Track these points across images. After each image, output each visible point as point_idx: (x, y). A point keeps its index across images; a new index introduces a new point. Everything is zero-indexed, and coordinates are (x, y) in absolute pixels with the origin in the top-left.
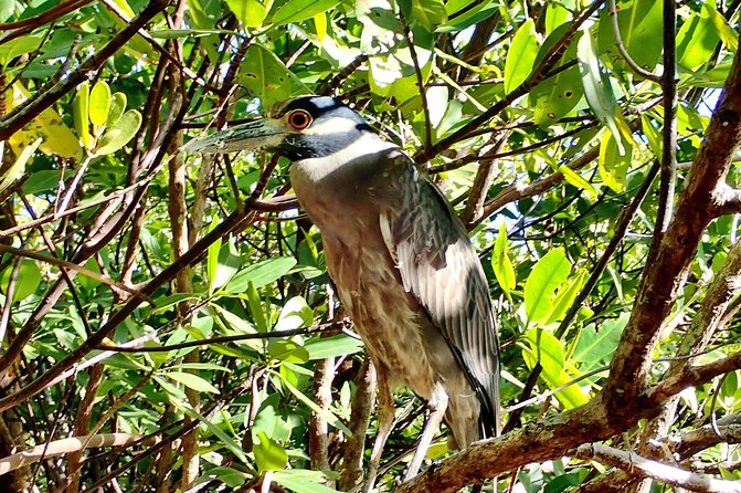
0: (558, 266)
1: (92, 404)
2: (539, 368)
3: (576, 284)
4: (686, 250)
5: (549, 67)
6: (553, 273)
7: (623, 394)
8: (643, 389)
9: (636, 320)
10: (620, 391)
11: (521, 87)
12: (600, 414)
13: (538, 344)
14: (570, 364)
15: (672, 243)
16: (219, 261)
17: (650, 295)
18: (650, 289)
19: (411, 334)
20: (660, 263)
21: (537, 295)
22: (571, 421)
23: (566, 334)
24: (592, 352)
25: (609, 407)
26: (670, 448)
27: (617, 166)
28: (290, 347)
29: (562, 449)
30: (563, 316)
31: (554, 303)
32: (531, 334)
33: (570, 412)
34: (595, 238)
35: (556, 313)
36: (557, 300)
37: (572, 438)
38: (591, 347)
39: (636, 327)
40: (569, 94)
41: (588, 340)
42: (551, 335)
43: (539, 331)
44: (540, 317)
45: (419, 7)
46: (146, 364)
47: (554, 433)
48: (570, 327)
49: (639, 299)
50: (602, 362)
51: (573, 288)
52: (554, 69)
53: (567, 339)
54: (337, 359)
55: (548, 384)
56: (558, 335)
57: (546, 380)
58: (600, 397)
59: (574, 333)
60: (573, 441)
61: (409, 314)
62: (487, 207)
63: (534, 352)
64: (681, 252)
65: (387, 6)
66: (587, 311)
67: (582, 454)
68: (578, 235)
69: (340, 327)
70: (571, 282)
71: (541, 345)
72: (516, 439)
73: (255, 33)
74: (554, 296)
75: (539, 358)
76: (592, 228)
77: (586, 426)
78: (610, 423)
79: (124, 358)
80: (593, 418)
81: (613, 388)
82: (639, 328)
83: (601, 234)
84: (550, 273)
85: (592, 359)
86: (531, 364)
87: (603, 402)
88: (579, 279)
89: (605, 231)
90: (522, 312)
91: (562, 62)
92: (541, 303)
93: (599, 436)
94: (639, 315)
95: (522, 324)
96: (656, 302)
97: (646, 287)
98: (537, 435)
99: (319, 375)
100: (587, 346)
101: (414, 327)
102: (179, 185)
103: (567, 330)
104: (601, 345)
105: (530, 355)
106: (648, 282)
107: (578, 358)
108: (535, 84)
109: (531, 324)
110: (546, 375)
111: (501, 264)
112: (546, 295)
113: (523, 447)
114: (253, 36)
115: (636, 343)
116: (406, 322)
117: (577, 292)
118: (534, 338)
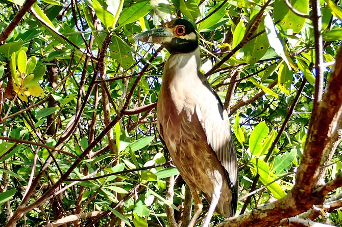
0: (263, 130)
1: (81, 201)
2: (258, 175)
3: (272, 137)
4: (335, 108)
5: (251, 34)
6: (261, 133)
7: (304, 192)
8: (315, 189)
9: (308, 151)
10: (302, 191)
11: (239, 45)
12: (292, 203)
13: (257, 165)
14: (271, 173)
15: (327, 105)
16: (120, 140)
17: (316, 136)
18: (315, 133)
19: (208, 164)
20: (321, 118)
21: (254, 143)
22: (276, 207)
23: (269, 159)
24: (280, 166)
25: (296, 199)
26: (324, 211)
27: (286, 82)
28: (148, 174)
29: (272, 222)
30: (267, 152)
31: (263, 146)
32: (253, 161)
33: (275, 203)
34: (277, 123)
35: (264, 151)
36: (264, 145)
37: (277, 216)
38: (280, 164)
39: (308, 155)
40: (262, 48)
41: (278, 161)
42: (263, 160)
43: (257, 159)
44: (257, 153)
45: (187, 9)
46: (98, 184)
47: (268, 214)
48: (271, 157)
49: (310, 139)
50: (285, 170)
51: (271, 139)
52: (254, 35)
53: (269, 162)
54: (175, 176)
55: (263, 182)
56: (266, 160)
57: (261, 180)
58: (291, 194)
59: (272, 159)
60: (278, 218)
61: (207, 155)
62: (232, 110)
63: (255, 169)
64: (332, 110)
65: (167, 3)
66: (277, 149)
67: (283, 223)
68: (270, 123)
69: (169, 164)
70: (270, 137)
71: (258, 165)
72: (247, 217)
73: (112, 30)
74: (262, 144)
75: (258, 171)
76: (275, 120)
77: (284, 210)
78: (298, 208)
79: (90, 182)
80: (288, 206)
81: (298, 189)
82: (311, 155)
83: (279, 122)
84: (260, 133)
85: (281, 169)
86: (254, 174)
87: (293, 197)
88: (273, 135)
89: (280, 120)
90: (249, 151)
91: (258, 31)
92: (256, 147)
93: (292, 215)
94: (310, 148)
95: (249, 157)
96: (319, 140)
97: (313, 132)
98: (258, 215)
99: (168, 184)
100: (278, 164)
101: (209, 160)
102: (107, 111)
103: (269, 158)
104: (284, 163)
105: (254, 170)
106: (314, 129)
107: (275, 169)
108: (245, 43)
109: (253, 156)
110: (261, 178)
111: (238, 131)
112: (259, 143)
113: (251, 222)
114: (111, 32)
115: (309, 164)
116: (205, 158)
117: (273, 141)
118: (255, 162)
